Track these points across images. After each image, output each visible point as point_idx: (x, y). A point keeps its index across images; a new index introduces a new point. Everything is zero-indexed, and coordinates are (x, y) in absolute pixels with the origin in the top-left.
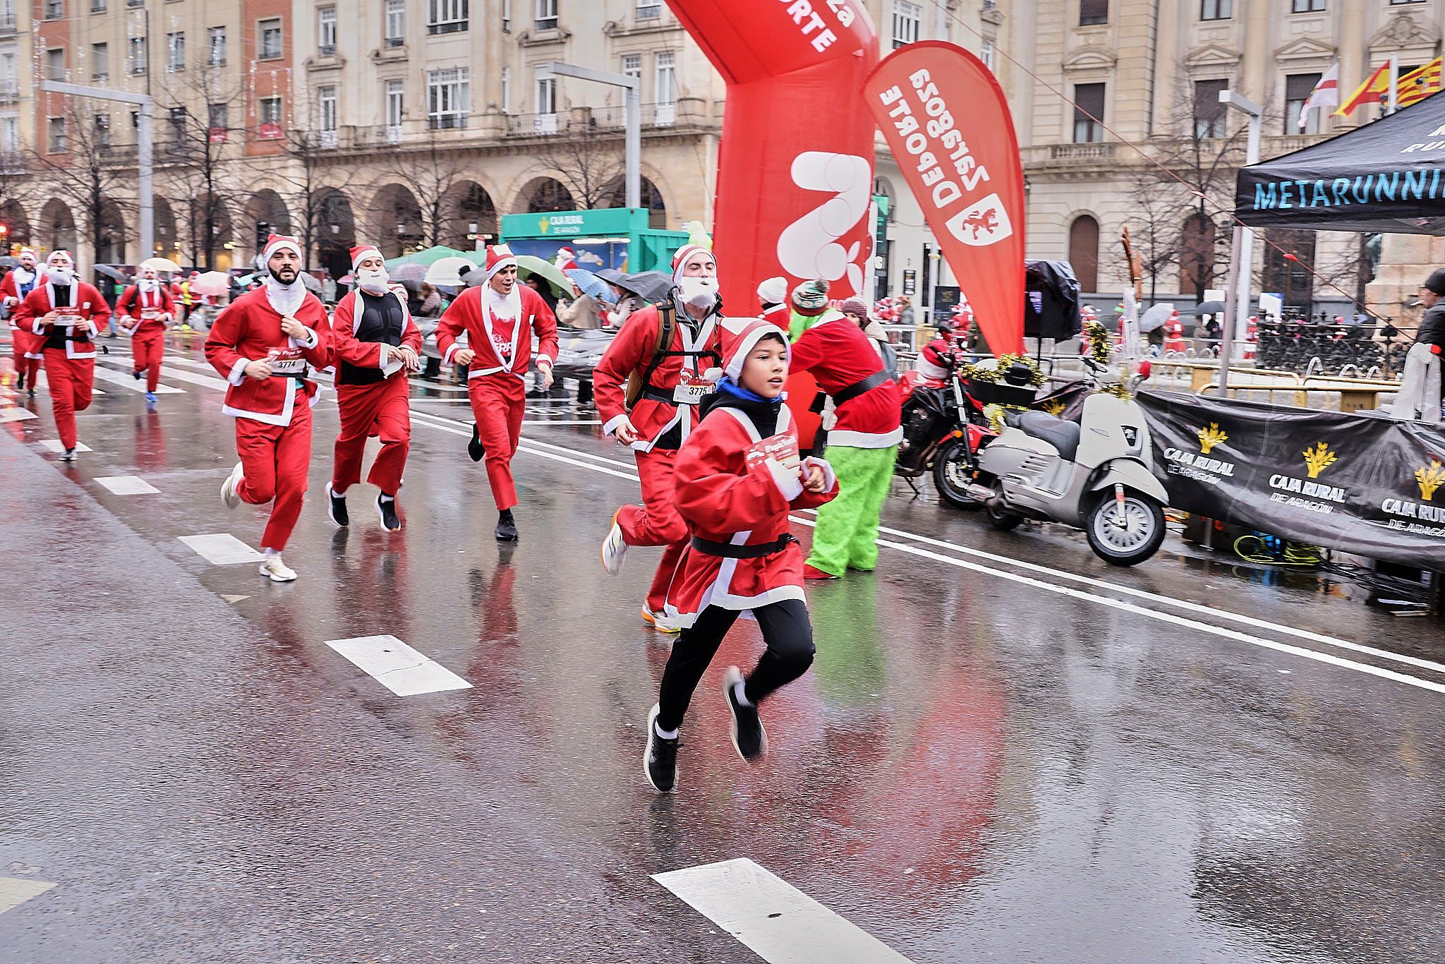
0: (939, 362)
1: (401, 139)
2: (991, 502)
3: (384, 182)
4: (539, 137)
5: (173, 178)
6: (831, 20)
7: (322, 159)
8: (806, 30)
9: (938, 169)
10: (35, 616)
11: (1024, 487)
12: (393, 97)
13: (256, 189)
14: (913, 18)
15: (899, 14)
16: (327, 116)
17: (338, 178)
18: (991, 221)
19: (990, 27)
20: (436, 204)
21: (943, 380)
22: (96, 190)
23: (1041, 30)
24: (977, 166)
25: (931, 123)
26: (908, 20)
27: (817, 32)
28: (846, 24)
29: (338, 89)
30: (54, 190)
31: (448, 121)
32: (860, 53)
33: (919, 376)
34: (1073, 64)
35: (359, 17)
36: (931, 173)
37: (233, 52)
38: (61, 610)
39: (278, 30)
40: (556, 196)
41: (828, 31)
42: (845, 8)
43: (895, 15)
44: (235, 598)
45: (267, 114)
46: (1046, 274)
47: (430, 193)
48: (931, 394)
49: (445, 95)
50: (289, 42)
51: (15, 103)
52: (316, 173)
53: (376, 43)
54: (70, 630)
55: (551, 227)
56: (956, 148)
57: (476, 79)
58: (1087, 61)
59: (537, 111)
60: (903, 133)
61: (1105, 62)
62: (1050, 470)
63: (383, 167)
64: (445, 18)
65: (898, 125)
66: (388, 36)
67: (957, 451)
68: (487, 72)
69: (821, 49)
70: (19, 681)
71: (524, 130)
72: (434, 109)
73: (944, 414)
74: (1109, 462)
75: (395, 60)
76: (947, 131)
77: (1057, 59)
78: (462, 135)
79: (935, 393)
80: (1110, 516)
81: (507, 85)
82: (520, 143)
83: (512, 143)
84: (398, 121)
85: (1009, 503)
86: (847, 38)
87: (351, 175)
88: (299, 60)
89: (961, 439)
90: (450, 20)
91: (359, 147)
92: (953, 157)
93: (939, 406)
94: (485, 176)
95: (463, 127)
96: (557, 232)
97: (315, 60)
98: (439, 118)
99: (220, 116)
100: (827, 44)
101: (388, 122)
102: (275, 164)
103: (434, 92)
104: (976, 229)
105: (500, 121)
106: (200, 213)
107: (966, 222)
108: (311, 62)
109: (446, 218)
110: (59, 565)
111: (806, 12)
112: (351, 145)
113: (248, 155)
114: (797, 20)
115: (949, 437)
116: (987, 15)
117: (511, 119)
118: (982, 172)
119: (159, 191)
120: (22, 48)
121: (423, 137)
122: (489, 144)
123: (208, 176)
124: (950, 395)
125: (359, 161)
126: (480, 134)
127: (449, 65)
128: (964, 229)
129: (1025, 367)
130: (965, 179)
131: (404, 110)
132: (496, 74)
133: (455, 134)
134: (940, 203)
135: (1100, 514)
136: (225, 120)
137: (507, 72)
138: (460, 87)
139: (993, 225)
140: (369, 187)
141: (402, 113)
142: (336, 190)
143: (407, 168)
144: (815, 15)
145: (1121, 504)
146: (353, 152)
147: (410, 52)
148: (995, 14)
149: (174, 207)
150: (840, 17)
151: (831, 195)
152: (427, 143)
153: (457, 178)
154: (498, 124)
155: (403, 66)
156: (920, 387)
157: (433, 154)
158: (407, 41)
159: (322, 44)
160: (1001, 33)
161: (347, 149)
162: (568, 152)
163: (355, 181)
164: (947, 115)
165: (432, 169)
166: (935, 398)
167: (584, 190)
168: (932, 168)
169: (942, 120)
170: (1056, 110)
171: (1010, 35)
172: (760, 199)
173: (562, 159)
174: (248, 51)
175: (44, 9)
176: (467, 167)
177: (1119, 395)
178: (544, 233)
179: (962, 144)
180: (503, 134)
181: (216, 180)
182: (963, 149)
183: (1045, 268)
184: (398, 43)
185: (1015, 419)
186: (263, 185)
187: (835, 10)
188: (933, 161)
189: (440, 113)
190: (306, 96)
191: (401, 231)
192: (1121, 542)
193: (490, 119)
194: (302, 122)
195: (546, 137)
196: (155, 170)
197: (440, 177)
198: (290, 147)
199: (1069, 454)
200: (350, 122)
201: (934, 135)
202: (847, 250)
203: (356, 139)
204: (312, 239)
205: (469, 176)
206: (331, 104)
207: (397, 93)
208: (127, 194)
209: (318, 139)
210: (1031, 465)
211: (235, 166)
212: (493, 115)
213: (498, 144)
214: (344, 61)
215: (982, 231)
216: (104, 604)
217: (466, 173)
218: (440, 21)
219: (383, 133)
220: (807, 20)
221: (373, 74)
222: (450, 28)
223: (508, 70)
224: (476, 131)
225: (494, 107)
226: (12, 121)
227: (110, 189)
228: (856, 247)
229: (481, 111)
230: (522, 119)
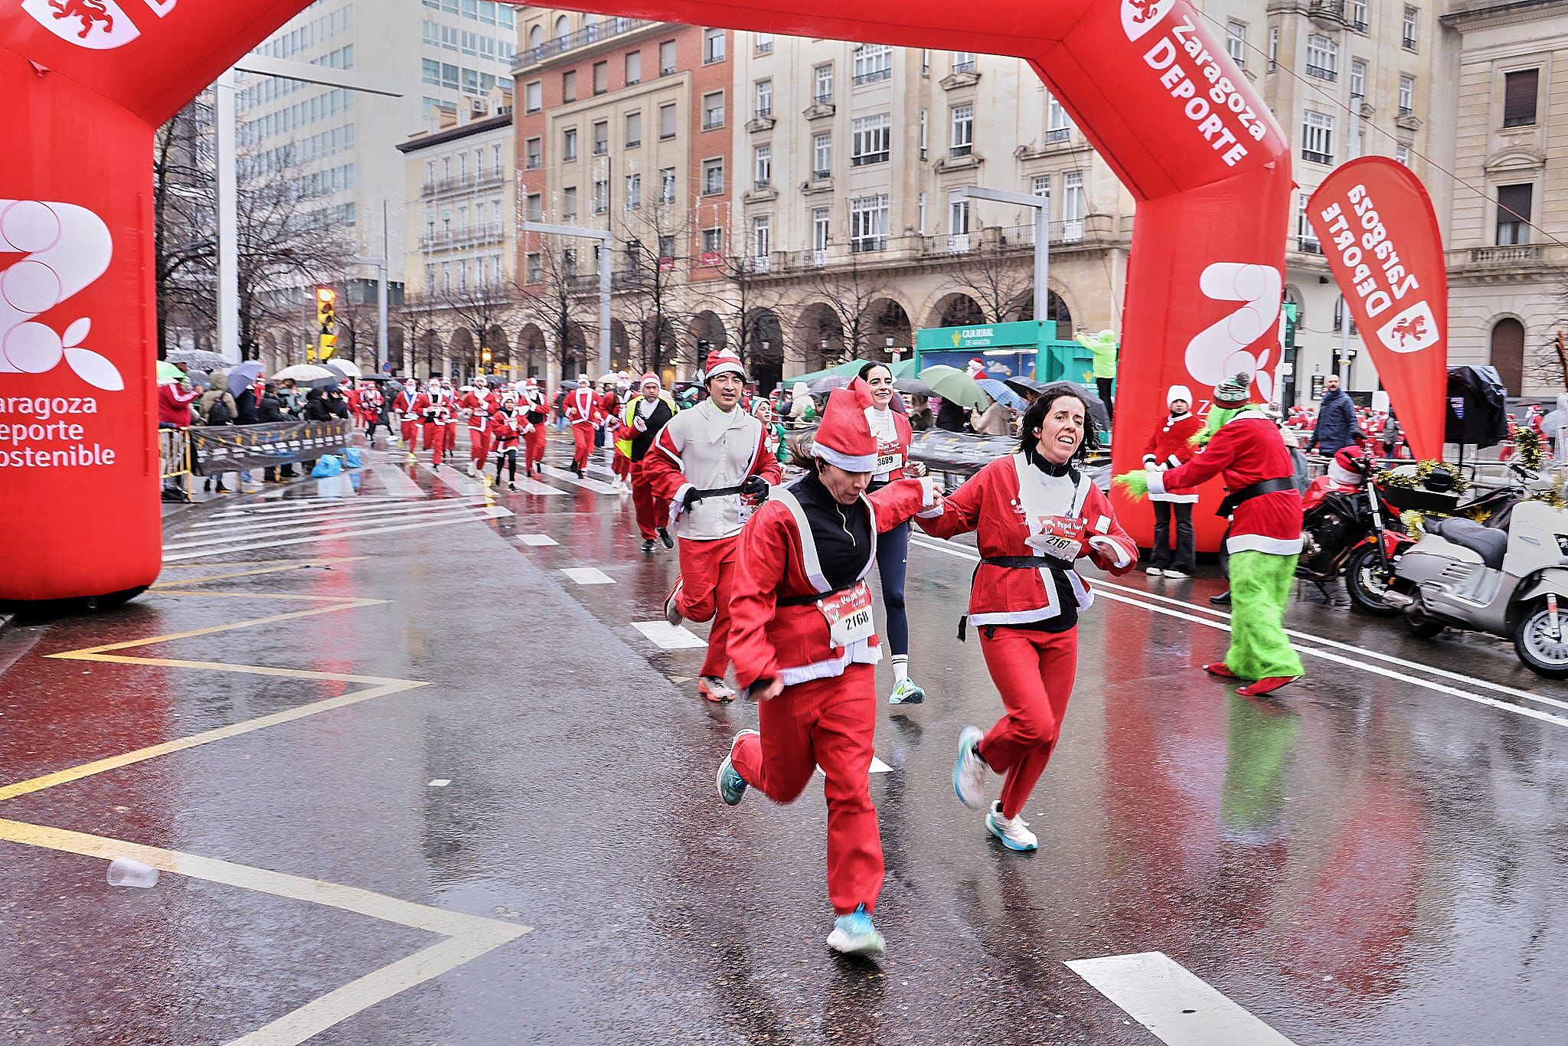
1: (826, 262)
2: (1408, 609)
3: (810, 302)
4: (952, 257)
5: (628, 303)
6: (1242, 135)
7: (756, 283)
8: (1217, 146)
10: (514, 689)
11: (1446, 595)
12: (819, 224)
13: (698, 310)
14: (1324, 128)
15: (1310, 125)
16: (760, 243)
17: (770, 299)
19: (1406, 134)
21: (1357, 486)
22: (564, 315)
23: (1461, 133)
26: (1319, 131)
27: (1228, 146)
28: (1258, 138)
29: (771, 219)
30: (530, 316)
31: (869, 245)
32: (1272, 165)
33: (1331, 482)
34: (1496, 166)
35: (791, 153)
37: (681, 190)
38: (535, 685)
39: (720, 169)
40: (967, 310)
41: (1238, 145)
42: (1257, 122)
43: (1306, 126)
44: (679, 680)
45: (709, 243)
46: (1469, 380)
48: (1344, 500)
49: (866, 220)
50: (729, 178)
51: (500, 242)
52: (750, 295)
53: (805, 176)
54: (542, 703)
57: (895, 205)
58: (1512, 162)
59: (951, 232)
61: (1533, 162)
62: (1473, 578)
63: (809, 288)
64: (868, 149)
66: (816, 170)
67: (1371, 557)
68: (905, 198)
69: (1231, 163)
70: (501, 746)
71: (939, 250)
72: (856, 234)
73: (1358, 520)
74: (1540, 571)
75: (822, 191)
77: (1480, 162)
79: (1348, 499)
80: (1541, 627)
81: (923, 209)
82: (934, 262)
83: (926, 262)
84: (823, 246)
85: (1429, 611)
86: (1258, 151)
87: (781, 296)
88: (737, 194)
89: (1376, 545)
90: (873, 152)
91: (788, 270)
93: (1352, 511)
94: (901, 294)
95: (882, 250)
96: (968, 344)
97: (752, 194)
98: (861, 242)
100: (1238, 158)
101: (815, 247)
102: (715, 288)
103: (856, 218)
106: (650, 333)
108: (748, 196)
110: (533, 645)
111: (1217, 129)
112: (782, 269)
113: (691, 281)
114: (1208, 136)
115: (1363, 542)
116: (1403, 121)
117: (926, 240)
119: (616, 315)
120: (508, 195)
121: (845, 260)
122: (906, 264)
123: (657, 300)
124: (1365, 500)
125: (788, 283)
126: (898, 255)
127: (871, 193)
129: (1447, 473)
131: (829, 236)
132: (914, 200)
133: (875, 256)
135: (1530, 624)
136: (673, 250)
137: (924, 197)
138: (880, 212)
140: (796, 306)
142: (768, 310)
143: (831, 288)
144: (1225, 131)
145: (1554, 615)
146: (783, 276)
147: (835, 183)
148: (1411, 120)
149: (628, 328)
150: (1252, 130)
151: (1242, 304)
152: (850, 265)
153: (876, 296)
154: (914, 246)
155: (829, 195)
156: (1333, 493)
157: (854, 275)
158: (833, 173)
159: (757, 180)
160: (1418, 139)
161: (778, 273)
162: (979, 269)
163: (785, 301)
165: (854, 289)
166: (1348, 504)
167: (994, 305)
170: (1479, 213)
171: (1428, 140)
172: (1168, 311)
173: (973, 276)
174: (693, 188)
175: (526, 161)
176: (885, 286)
177: (1551, 502)
178: (956, 346)
180: (919, 255)
183: (1468, 373)
184: (825, 175)
185: (1436, 525)
186: (704, 307)
187: (1246, 125)
189: (861, 237)
190: (743, 226)
191: (824, 346)
192: (1553, 654)
193: (907, 241)
194: (739, 250)
195: (959, 256)
196: (613, 297)
197: (860, 296)
198: (728, 272)
199: (1495, 560)
202: (1257, 358)
204: (745, 355)
205: (887, 294)
206: (764, 233)
207: (823, 220)
208: (589, 318)
209: (753, 264)
210: (1453, 573)
211: (680, 291)
212: (910, 237)
213: (914, 264)
214: (777, 194)
216: (569, 681)
217: (884, 291)
218: (863, 153)
220: (1217, 136)
221: (802, 204)
222: (872, 159)
223: (924, 195)
224: (894, 253)
225: (910, 230)
226: (497, 257)
227: (576, 314)
228: (1265, 355)
229: (900, 235)
230: (937, 240)
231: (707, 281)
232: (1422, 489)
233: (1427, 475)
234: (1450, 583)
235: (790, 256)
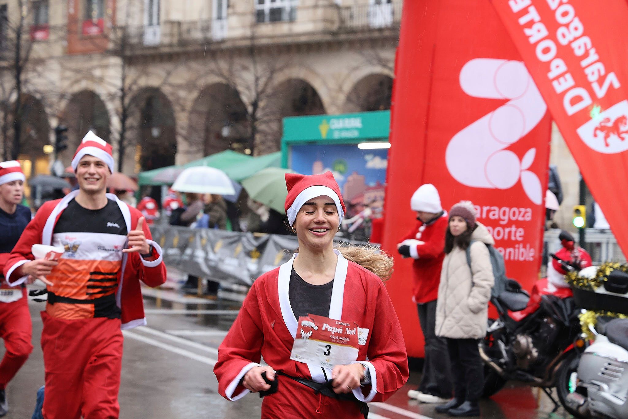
0: (562, 270)
9: (568, 76)
18: (622, 128)
20: (255, 105)
24: (607, 72)
25: (561, 31)
36: (561, 80)
47: (247, 92)
48: (555, 303)
55: (331, 131)
56: (586, 55)
60: (532, 40)
65: (528, 32)
71: (357, 22)
73: (567, 323)
76: (576, 39)
78: (290, 30)
79: (560, 302)
83: (343, 37)
91: (183, 43)
92: (584, 63)
99: (43, 11)
104: (607, 137)
105: (333, 14)
107: (596, 129)
109: (265, 118)
118: (612, 79)
122: (318, 38)
123: (17, 77)
128: (595, 135)
130: (595, 86)
133: (283, 29)
134: (571, 110)
139: (623, 132)
141: (228, 6)
143: (223, 65)
146: (176, 49)
156: (549, 296)
161: (171, 45)
164: (577, 23)
165: (251, 67)
168: (562, 75)
169: (572, 27)
179: (592, 51)
181: (26, 81)
182: (593, 56)
186: (84, 85)
188: (563, 68)
195: (380, 30)
197: (259, 74)
200: (176, 16)
201: (564, 42)
203: (180, 34)
209: (141, 35)
213: (328, 38)
215: (613, 139)
219: (207, 28)
228: (530, 156)
230: (355, 11)
231: (87, 54)
232: (601, 290)
233: (605, 276)
234: (608, 382)
235: (185, 27)
